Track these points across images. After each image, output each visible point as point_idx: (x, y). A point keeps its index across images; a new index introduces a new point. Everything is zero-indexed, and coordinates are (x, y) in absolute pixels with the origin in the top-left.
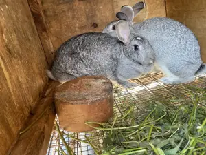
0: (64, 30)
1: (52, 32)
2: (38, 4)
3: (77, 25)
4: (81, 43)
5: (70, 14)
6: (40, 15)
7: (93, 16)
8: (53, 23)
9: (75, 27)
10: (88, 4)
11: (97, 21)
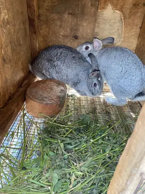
0: (51, 35)
1: (41, 34)
2: (35, 11)
3: (62, 33)
4: (59, 55)
5: (58, 23)
6: (34, 20)
7: (77, 30)
8: (44, 27)
9: (60, 35)
10: (75, 19)
11: (79, 34)
